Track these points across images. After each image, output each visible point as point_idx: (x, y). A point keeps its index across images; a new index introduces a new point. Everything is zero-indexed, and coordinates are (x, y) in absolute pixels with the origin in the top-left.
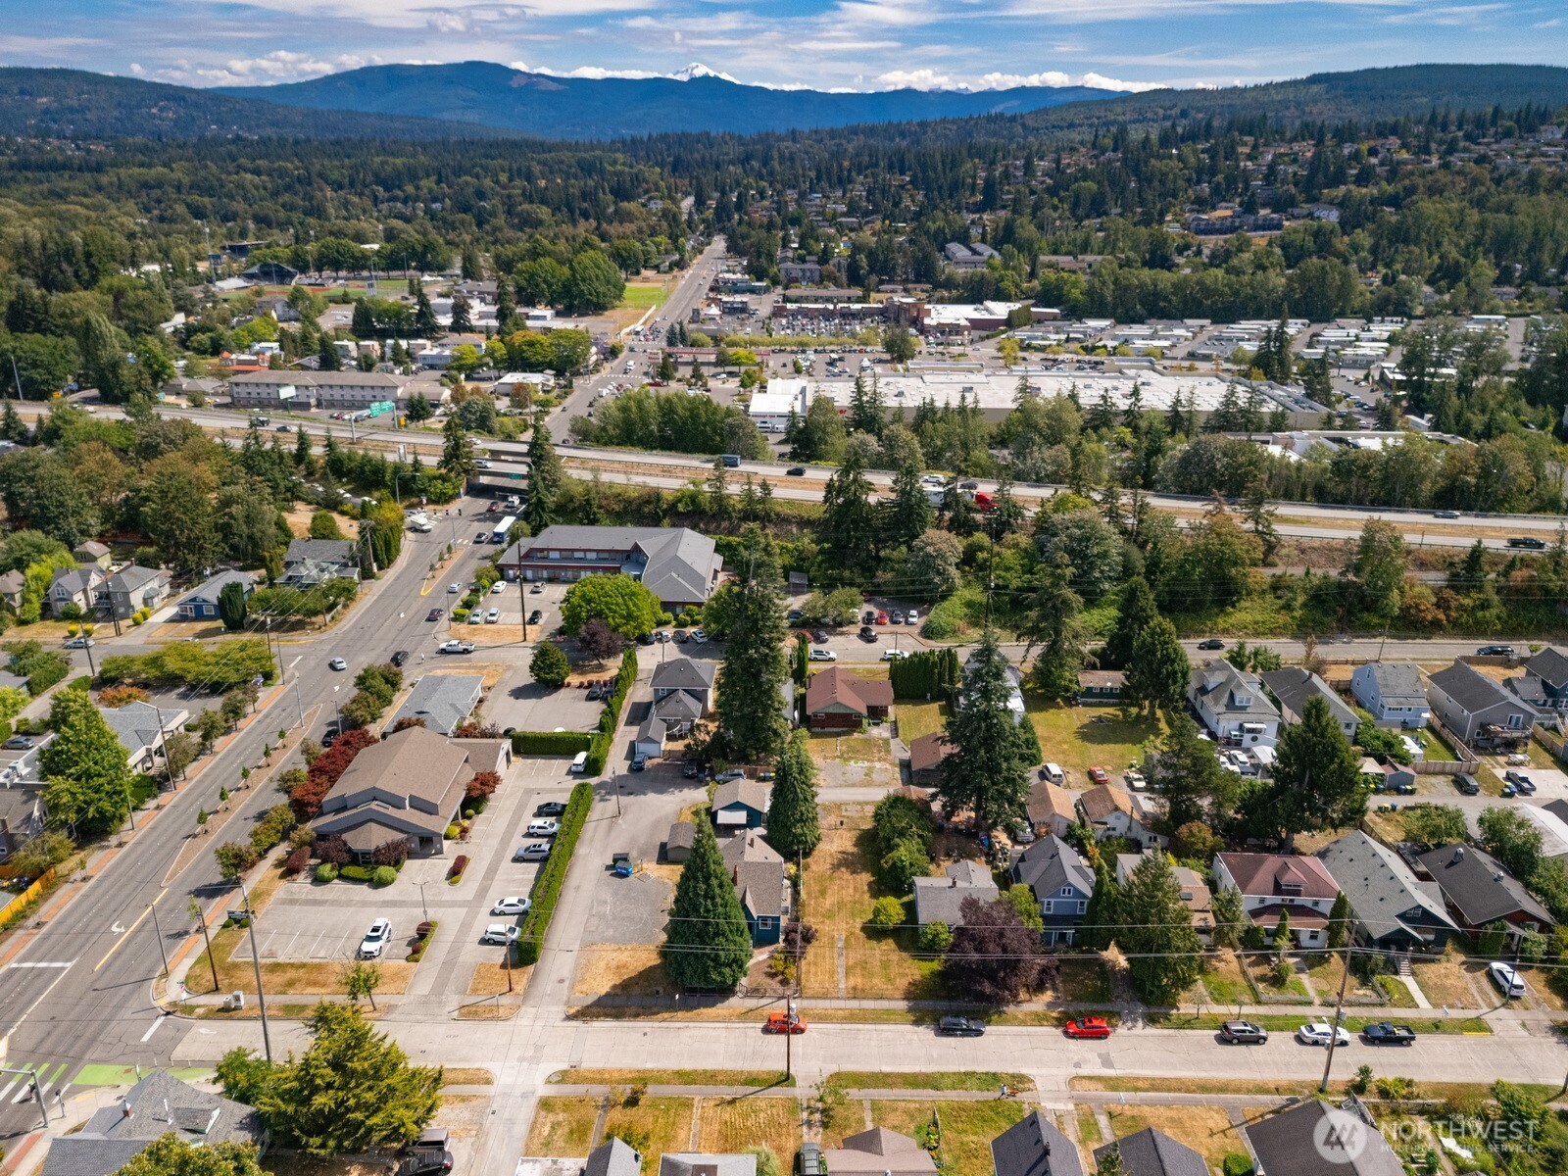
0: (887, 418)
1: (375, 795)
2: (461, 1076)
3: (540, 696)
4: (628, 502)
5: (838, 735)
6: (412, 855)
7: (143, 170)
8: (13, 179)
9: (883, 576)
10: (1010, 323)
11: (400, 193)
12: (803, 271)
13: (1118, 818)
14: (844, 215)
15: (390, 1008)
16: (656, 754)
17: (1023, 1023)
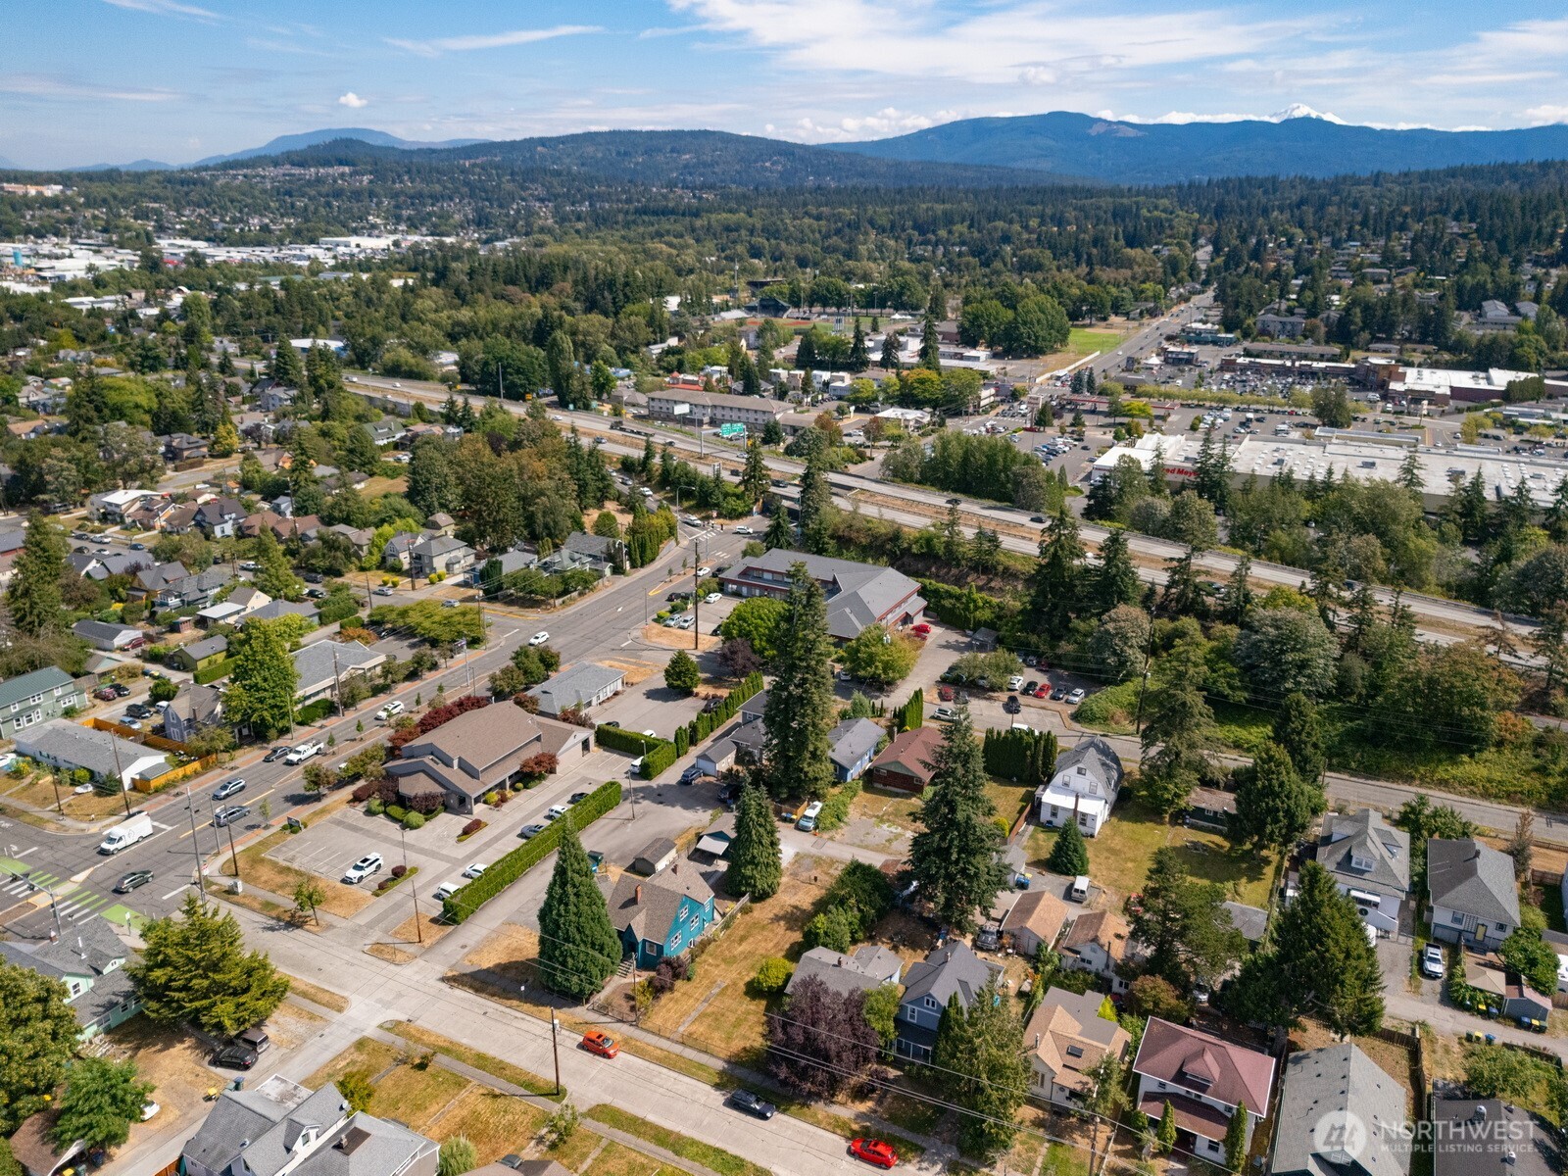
0: (1234, 485)
1: (433, 751)
2: (326, 998)
3: (666, 700)
4: (876, 538)
5: (897, 795)
6: (447, 808)
7: (729, 215)
8: (634, 222)
9: (1066, 647)
10: (1508, 395)
11: (933, 237)
12: (1283, 324)
13: (1094, 951)
14: (1373, 265)
15: (330, 927)
16: (712, 773)
17: (817, 1124)
